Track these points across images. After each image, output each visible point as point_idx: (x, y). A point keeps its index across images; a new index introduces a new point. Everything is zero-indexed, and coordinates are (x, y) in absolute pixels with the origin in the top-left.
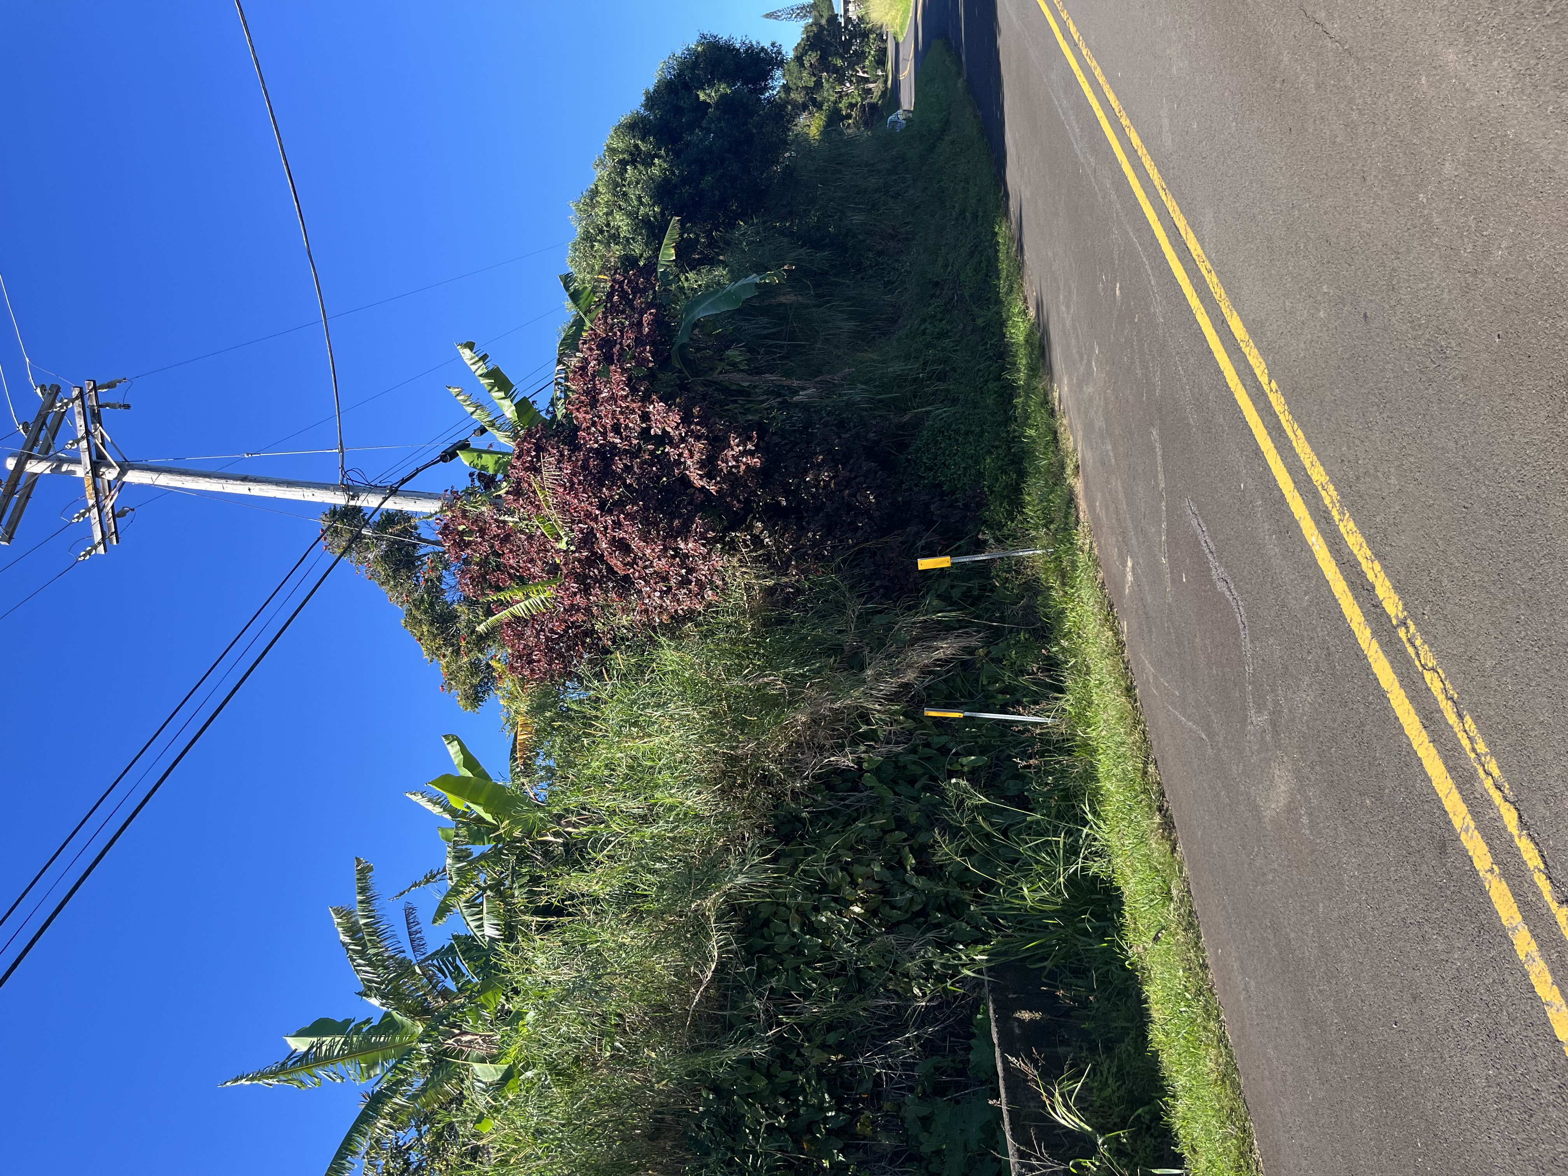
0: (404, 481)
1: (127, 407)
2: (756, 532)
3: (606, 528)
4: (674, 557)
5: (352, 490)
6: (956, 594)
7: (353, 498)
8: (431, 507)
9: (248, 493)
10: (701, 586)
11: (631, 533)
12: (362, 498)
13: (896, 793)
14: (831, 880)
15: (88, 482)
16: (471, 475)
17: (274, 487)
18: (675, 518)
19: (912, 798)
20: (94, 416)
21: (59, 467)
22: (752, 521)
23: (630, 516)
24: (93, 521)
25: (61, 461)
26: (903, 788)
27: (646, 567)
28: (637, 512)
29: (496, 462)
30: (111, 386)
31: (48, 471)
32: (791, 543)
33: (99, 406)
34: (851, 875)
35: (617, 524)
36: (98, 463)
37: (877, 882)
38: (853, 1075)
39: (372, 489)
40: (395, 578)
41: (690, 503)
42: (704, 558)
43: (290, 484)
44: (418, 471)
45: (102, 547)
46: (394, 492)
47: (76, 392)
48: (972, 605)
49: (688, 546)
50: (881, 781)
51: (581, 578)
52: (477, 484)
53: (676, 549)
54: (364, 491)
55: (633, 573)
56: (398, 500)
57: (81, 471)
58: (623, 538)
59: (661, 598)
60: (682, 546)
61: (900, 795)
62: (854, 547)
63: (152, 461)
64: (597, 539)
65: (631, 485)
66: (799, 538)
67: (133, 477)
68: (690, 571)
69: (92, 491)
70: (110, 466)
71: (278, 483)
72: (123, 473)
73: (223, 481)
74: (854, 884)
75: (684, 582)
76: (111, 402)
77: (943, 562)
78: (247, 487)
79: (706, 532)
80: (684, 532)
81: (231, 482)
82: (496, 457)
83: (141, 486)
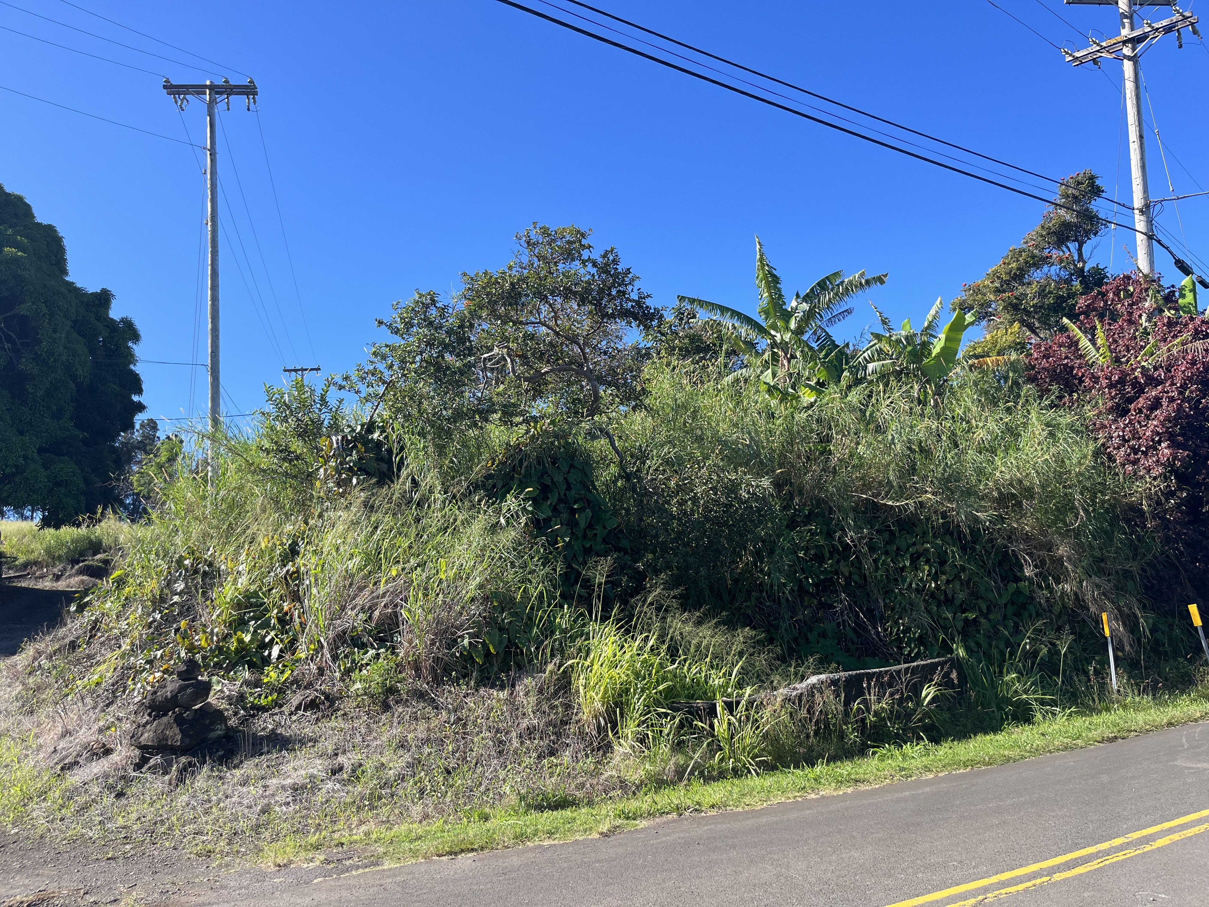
0: (1159, 241)
1: (1180, 46)
2: (1178, 494)
3: (1168, 392)
4: (1153, 440)
5: (1146, 210)
6: (1159, 635)
7: (1141, 211)
8: (1143, 264)
9: (1131, 141)
10: (1135, 462)
11: (1166, 410)
12: (1142, 218)
13: (1006, 605)
14: (947, 568)
15: (1119, 39)
16: (1173, 286)
17: (1139, 157)
18: (1183, 437)
19: (1005, 615)
20: (1168, 29)
21: (1126, 17)
22: (1186, 489)
23: (1180, 408)
24: (1089, 49)
25: (1131, 17)
26: (1010, 610)
27: (1139, 423)
28: (1185, 411)
29: (1190, 304)
30: (1195, 32)
31: (1121, 11)
32: (1175, 518)
33: (1178, 30)
34: (953, 580)
35: (1172, 400)
36: (1135, 41)
37: (953, 596)
38: (831, 592)
39: (1150, 222)
40: (1048, 234)
41: (1196, 445)
42: (1158, 461)
43: (1143, 167)
44: (1167, 248)
45: (1071, 58)
46: (1150, 237)
47: (1187, 14)
48: (1151, 647)
49: (1165, 450)
50: (1013, 594)
51: (1122, 381)
52: (1167, 291)
53: (1159, 442)
54: (1148, 217)
55: (1132, 415)
56: (1145, 242)
57: (1125, 32)
58: (1162, 406)
59: (1119, 436)
60: (1163, 445)
61: (1005, 608)
62: (1180, 562)
63: (1141, 74)
64: (1156, 387)
65: (1201, 403)
66: (1178, 523)
67: (1128, 67)
68: (1145, 453)
69: (1112, 43)
70: (1134, 49)
71: (1142, 159)
72: (1129, 58)
73: (1137, 124)
74: (948, 582)
75: (1135, 451)
76: (1182, 36)
77: (1197, 621)
78: (1135, 140)
79: (1179, 460)
80: (1174, 445)
81: (1138, 129)
82: (1193, 302)
83: (1122, 72)
